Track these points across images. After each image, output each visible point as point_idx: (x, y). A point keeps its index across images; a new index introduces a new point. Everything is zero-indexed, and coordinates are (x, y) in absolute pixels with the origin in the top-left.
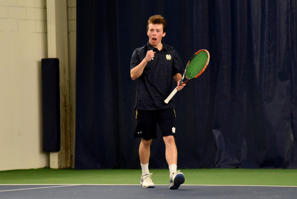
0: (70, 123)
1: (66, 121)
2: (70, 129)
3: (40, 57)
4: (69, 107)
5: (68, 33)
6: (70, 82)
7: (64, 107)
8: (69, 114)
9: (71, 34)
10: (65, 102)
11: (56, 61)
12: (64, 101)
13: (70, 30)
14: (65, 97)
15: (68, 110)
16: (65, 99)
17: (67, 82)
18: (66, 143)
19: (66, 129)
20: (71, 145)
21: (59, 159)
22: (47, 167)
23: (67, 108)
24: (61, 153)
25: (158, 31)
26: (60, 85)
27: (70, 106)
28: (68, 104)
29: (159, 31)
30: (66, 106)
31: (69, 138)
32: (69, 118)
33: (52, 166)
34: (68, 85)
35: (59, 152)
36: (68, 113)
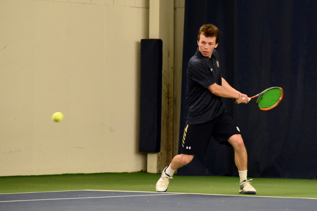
0: (173, 119)
1: (168, 116)
2: (173, 126)
3: (139, 37)
4: (172, 99)
5: (175, 9)
6: (174, 68)
7: (167, 99)
8: (172, 108)
9: (178, 10)
10: (168, 93)
11: (159, 43)
12: (166, 91)
13: (177, 6)
14: (168, 86)
15: (172, 103)
16: (168, 89)
17: (172, 69)
18: (168, 143)
19: (168, 125)
20: (173, 145)
21: (158, 161)
22: (144, 170)
23: (170, 100)
24: (161, 154)
25: (210, 44)
26: (163, 72)
27: (174, 97)
28: (171, 95)
29: (212, 44)
30: (169, 98)
31: (172, 137)
32: (172, 112)
33: (149, 170)
34: (173, 73)
35: (159, 153)
36: (171, 106)
